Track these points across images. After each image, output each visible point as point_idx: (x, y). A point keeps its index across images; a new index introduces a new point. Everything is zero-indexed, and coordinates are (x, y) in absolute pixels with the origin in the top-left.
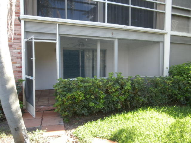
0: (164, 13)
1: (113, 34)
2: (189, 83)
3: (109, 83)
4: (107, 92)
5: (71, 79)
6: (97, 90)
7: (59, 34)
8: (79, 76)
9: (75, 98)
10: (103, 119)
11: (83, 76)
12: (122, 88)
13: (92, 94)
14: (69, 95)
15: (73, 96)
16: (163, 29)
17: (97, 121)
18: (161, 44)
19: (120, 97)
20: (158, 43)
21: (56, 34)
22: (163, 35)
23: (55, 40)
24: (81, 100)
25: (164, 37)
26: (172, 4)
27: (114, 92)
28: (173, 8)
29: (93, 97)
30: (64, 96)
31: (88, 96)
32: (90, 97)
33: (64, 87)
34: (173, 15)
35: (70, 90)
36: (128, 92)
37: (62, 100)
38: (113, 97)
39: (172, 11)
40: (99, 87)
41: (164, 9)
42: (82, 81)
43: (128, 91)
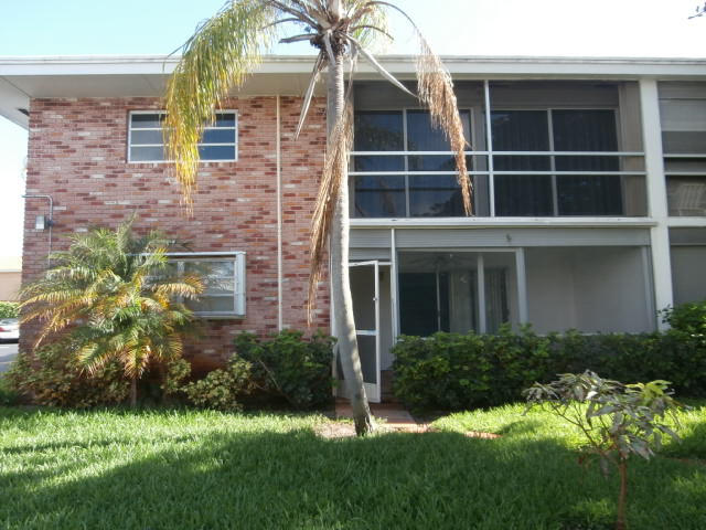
0: (644, 177)
1: (509, 239)
2: (700, 346)
3: (500, 343)
4: (495, 360)
5: (424, 339)
6: (474, 356)
7: (396, 249)
8: (437, 330)
9: (432, 369)
10: (486, 410)
11: (446, 329)
12: (528, 355)
13: (465, 364)
14: (421, 363)
15: (427, 365)
16: (646, 216)
17: (475, 413)
18: (644, 250)
19: (525, 373)
20: (637, 248)
21: (389, 249)
22: (647, 229)
23: (388, 260)
24: (445, 374)
25: (650, 234)
26: (664, 151)
27: (512, 361)
28: (667, 161)
29: (466, 368)
30: (413, 364)
31: (457, 367)
32: (461, 369)
33: (411, 349)
34: (668, 178)
35: (422, 355)
36: (545, 363)
37: (410, 373)
38: (509, 372)
39: (666, 169)
40: (478, 352)
41: (643, 167)
42: (444, 340)
43: (541, 360)
